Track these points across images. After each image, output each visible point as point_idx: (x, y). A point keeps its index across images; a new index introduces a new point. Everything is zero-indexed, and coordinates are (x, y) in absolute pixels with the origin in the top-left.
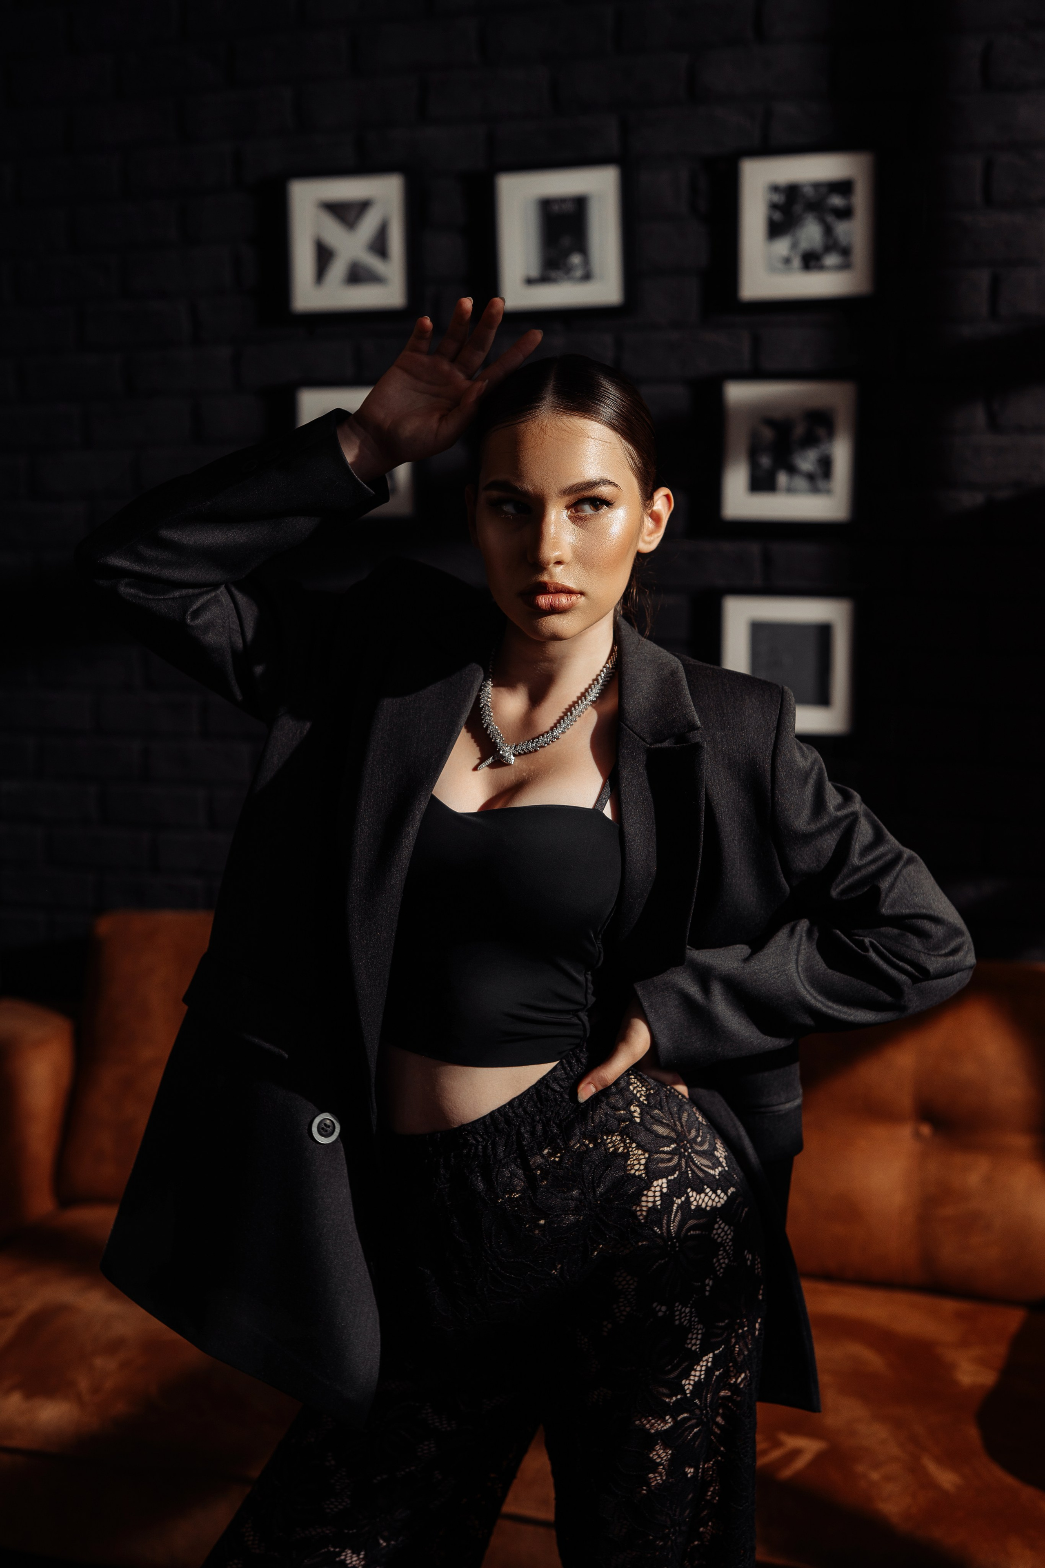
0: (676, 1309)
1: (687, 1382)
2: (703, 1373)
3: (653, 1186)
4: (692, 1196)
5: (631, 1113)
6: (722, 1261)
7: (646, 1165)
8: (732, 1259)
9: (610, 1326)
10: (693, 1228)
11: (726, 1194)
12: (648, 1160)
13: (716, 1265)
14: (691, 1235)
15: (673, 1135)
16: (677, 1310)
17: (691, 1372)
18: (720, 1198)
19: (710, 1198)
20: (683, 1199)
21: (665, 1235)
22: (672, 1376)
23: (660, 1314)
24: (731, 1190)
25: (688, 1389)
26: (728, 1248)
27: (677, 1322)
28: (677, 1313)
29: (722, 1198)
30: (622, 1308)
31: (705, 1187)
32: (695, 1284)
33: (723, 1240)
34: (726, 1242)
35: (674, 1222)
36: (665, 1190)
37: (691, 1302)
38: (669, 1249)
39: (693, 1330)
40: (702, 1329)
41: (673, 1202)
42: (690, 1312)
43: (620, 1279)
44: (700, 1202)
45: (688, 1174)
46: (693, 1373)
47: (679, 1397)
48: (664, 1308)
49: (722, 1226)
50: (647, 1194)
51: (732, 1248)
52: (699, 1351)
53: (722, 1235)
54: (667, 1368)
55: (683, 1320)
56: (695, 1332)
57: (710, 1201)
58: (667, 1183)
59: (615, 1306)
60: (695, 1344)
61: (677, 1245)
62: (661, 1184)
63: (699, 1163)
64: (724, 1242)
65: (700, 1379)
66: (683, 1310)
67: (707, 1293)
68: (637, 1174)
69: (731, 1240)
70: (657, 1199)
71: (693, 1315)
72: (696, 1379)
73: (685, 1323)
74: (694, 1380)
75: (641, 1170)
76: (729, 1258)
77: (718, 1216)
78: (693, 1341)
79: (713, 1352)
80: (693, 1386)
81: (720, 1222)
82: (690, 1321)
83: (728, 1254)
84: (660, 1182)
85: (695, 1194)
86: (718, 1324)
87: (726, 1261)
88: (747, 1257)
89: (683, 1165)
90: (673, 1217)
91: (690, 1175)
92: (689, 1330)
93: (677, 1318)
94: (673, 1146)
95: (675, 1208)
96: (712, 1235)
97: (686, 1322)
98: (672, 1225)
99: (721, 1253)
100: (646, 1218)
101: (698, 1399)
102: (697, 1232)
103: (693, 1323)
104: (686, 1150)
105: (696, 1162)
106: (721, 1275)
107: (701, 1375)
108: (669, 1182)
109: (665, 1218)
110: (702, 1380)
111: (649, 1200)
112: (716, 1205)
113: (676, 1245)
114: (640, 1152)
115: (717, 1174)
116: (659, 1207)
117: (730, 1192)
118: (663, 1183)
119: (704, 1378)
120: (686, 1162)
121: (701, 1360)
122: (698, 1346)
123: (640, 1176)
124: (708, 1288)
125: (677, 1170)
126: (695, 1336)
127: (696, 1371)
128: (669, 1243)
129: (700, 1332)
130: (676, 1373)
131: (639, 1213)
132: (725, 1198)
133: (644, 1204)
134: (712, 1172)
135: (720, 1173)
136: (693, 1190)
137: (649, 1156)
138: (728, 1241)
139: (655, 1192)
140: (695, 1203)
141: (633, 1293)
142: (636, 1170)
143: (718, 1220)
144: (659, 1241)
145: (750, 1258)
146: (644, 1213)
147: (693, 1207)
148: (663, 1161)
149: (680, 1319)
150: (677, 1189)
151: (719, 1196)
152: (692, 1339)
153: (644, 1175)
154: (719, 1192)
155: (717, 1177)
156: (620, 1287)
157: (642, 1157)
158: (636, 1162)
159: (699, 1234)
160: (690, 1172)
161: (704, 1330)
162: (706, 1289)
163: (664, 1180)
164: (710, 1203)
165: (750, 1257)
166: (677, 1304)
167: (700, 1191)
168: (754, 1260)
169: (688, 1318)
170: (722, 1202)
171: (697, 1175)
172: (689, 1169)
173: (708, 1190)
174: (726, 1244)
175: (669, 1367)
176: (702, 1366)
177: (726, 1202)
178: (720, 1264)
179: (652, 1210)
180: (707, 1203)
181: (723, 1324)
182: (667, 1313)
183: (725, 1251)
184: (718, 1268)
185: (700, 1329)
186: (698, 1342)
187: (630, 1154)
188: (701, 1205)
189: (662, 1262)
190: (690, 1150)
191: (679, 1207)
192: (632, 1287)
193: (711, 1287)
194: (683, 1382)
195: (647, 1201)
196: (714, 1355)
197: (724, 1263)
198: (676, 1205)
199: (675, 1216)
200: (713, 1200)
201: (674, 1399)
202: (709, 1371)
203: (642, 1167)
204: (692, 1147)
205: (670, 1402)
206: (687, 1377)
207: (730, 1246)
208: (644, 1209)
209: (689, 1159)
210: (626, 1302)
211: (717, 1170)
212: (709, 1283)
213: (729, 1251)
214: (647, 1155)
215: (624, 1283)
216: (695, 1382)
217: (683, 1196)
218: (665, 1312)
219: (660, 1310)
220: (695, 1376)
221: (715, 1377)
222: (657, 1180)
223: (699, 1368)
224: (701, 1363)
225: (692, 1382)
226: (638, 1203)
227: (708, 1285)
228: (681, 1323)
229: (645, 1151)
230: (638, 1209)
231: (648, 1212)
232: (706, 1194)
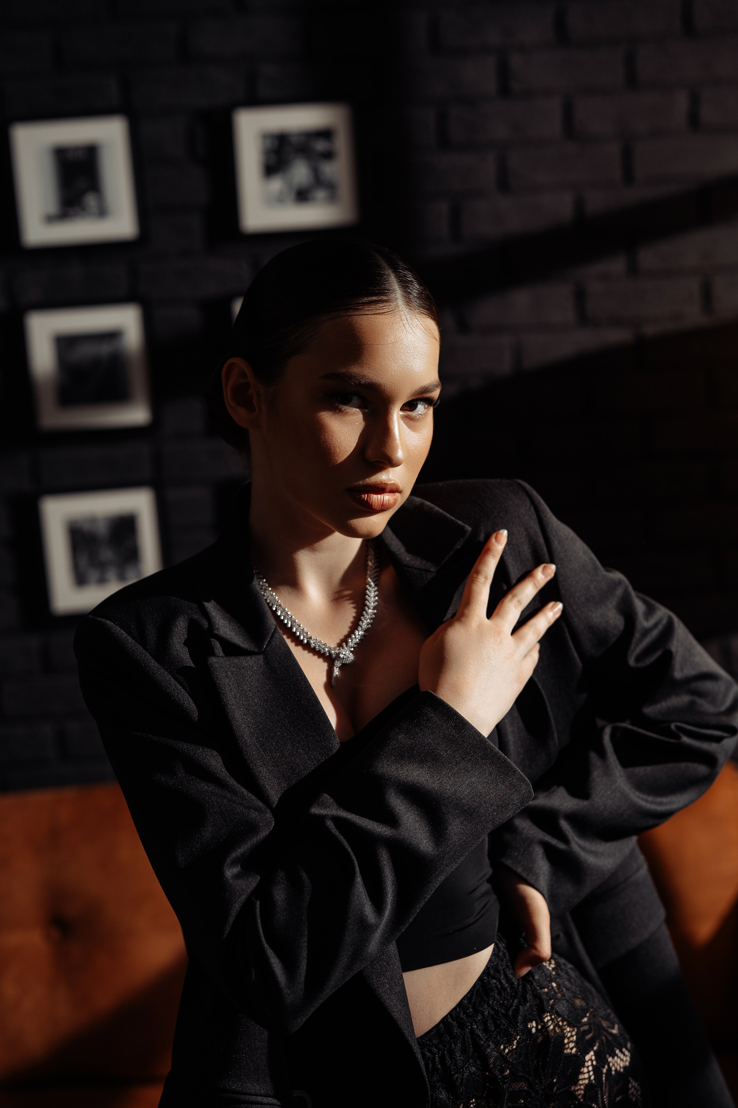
3: (586, 1061)
4: (611, 1062)
5: (554, 989)
7: (577, 1041)
10: (617, 1093)
11: (628, 1050)
12: (577, 1035)
14: (617, 1101)
15: (583, 1003)
19: (621, 1059)
20: (606, 1067)
24: (631, 1044)
29: (628, 1056)
31: (615, 1049)
33: (636, 1098)
35: (606, 1093)
36: (594, 1063)
41: (602, 1073)
44: (616, 1065)
49: (633, 1084)
50: (581, 1071)
53: (635, 1093)
57: (622, 1062)
63: (605, 1027)
68: (570, 1052)
70: (591, 1073)
75: (574, 1048)
77: (629, 1076)
81: (631, 1081)
85: (611, 1058)
89: (599, 1032)
90: (604, 1089)
91: (605, 1041)
94: (588, 1015)
95: (603, 1079)
96: (629, 1096)
100: (584, 1096)
102: (620, 1097)
108: (595, 1054)
109: (599, 1092)
111: (586, 1077)
112: (626, 1064)
114: (569, 1029)
115: (617, 1032)
116: (594, 1082)
118: (592, 1056)
123: (573, 1054)
125: (597, 1040)
131: (577, 1094)
133: (580, 1083)
134: (614, 1032)
136: (609, 1056)
139: (588, 1067)
140: (614, 1069)
142: (570, 1049)
146: (582, 1093)
147: (613, 1073)
148: (586, 1032)
150: (601, 1058)
151: (624, 1054)
153: (578, 1052)
154: (624, 1050)
157: (571, 1033)
158: (569, 1040)
160: (604, 1038)
163: (592, 1053)
167: (613, 1055)
170: (628, 1059)
171: (608, 1040)
172: (602, 1036)
173: (617, 1051)
174: (638, 1101)
179: (589, 1087)
180: (620, 1065)
187: (564, 1032)
188: (617, 1068)
190: (599, 1018)
191: (606, 1077)
195: (582, 1079)
198: (603, 1076)
199: (606, 1087)
203: (574, 1045)
204: (599, 1015)
208: (581, 1088)
209: (600, 1026)
211: (615, 1028)
214: (575, 1030)
217: (606, 1064)
222: (587, 1053)
226: (575, 1082)
229: (573, 1026)
230: (576, 1089)
231: (585, 1090)
232: (618, 1056)
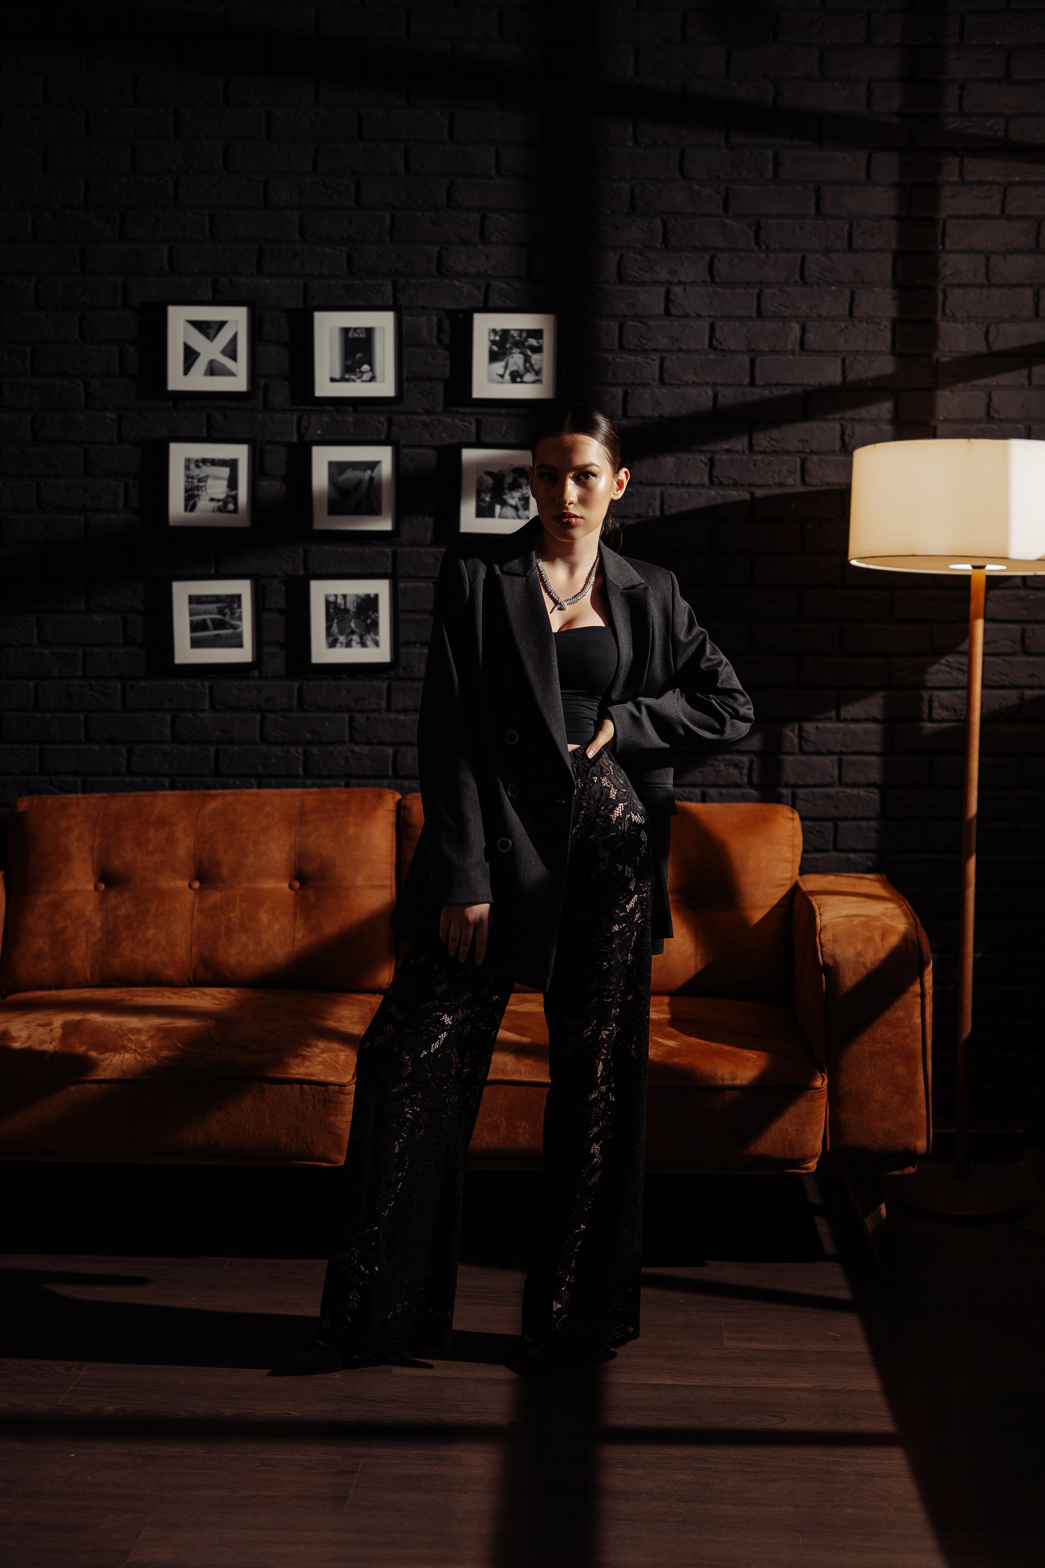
1: (628, 906)
3: (619, 806)
4: (633, 816)
5: (610, 770)
8: (647, 850)
12: (617, 793)
13: (641, 851)
15: (625, 785)
16: (626, 869)
20: (629, 816)
21: (623, 831)
22: (622, 902)
23: (619, 870)
24: (645, 819)
25: (628, 911)
27: (625, 876)
29: (642, 820)
32: (633, 858)
33: (644, 839)
34: (645, 841)
35: (626, 825)
36: (623, 810)
37: (632, 867)
38: (624, 838)
40: (635, 882)
41: (626, 816)
42: (631, 872)
43: (601, 852)
44: (636, 819)
47: (623, 914)
48: (621, 867)
49: (644, 832)
50: (617, 809)
51: (647, 844)
52: (633, 892)
53: (644, 837)
56: (632, 882)
61: (628, 836)
63: (634, 802)
66: (629, 870)
67: (637, 864)
69: (647, 841)
70: (621, 812)
71: (632, 874)
75: (614, 797)
76: (645, 849)
77: (642, 827)
78: (632, 887)
79: (639, 894)
81: (643, 830)
82: (631, 876)
86: (640, 882)
90: (625, 823)
91: (631, 806)
92: (631, 880)
94: (625, 790)
95: (626, 819)
96: (640, 836)
98: (625, 829)
99: (642, 845)
101: (630, 917)
104: (628, 794)
106: (643, 856)
107: (634, 904)
108: (624, 806)
109: (622, 825)
111: (618, 812)
112: (641, 822)
114: (614, 789)
115: (639, 809)
116: (621, 817)
118: (622, 806)
119: (634, 907)
120: (630, 799)
121: (634, 897)
122: (633, 890)
125: (626, 802)
126: (632, 884)
127: (631, 902)
128: (625, 835)
130: (624, 901)
131: (614, 817)
133: (616, 813)
134: (638, 807)
136: (633, 813)
137: (617, 791)
139: (619, 809)
140: (634, 819)
141: (608, 858)
142: (612, 797)
144: (620, 833)
146: (614, 820)
147: (633, 821)
148: (622, 795)
149: (627, 874)
150: (627, 811)
151: (641, 818)
153: (615, 800)
155: (640, 811)
156: (601, 856)
157: (615, 791)
158: (612, 793)
159: (634, 836)
162: (637, 861)
164: (639, 821)
166: (626, 866)
167: (636, 815)
171: (634, 807)
172: (630, 803)
173: (638, 815)
176: (634, 901)
177: (644, 822)
179: (618, 818)
181: (642, 882)
183: (644, 844)
184: (642, 853)
187: (609, 788)
188: (636, 821)
190: (631, 795)
191: (628, 819)
192: (607, 856)
193: (639, 861)
194: (626, 907)
196: (638, 897)
197: (644, 851)
199: (627, 823)
201: (621, 915)
205: (619, 916)
206: (628, 904)
208: (616, 816)
210: (604, 863)
211: (640, 806)
212: (638, 859)
213: (646, 846)
215: (603, 854)
217: (629, 814)
218: (621, 869)
219: (619, 868)
220: (631, 905)
222: (620, 803)
224: (634, 899)
225: (630, 908)
226: (614, 813)
228: (628, 876)
229: (616, 788)
232: (638, 817)
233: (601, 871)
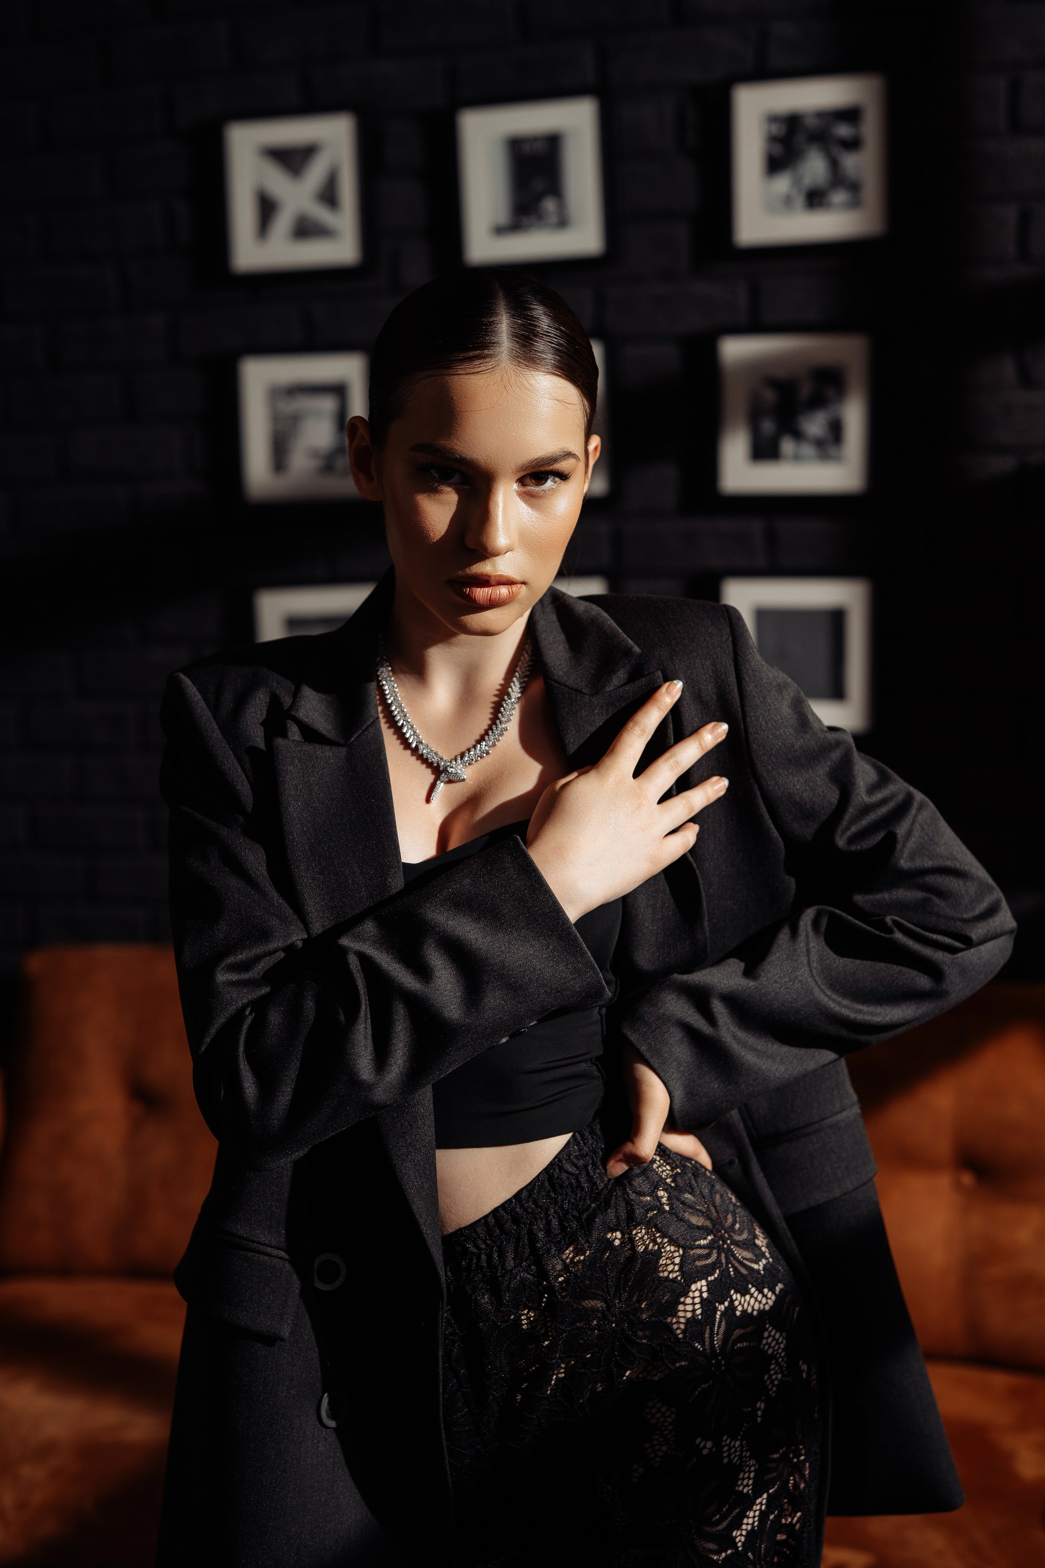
0: (723, 1443)
1: (739, 1533)
2: (756, 1519)
3: (691, 1291)
4: (736, 1299)
5: (659, 1199)
6: (775, 1376)
7: (681, 1265)
8: (785, 1372)
9: (641, 1470)
10: (740, 1339)
11: (774, 1292)
12: (682, 1257)
13: (768, 1382)
14: (738, 1348)
15: (708, 1223)
16: (726, 1445)
17: (743, 1520)
18: (767, 1298)
19: (756, 1299)
20: (726, 1304)
21: (708, 1351)
22: (720, 1527)
23: (705, 1452)
24: (779, 1287)
25: (740, 1541)
26: (780, 1360)
27: (726, 1460)
28: (726, 1449)
29: (770, 1299)
30: (657, 1447)
31: (750, 1286)
32: (745, 1409)
33: (774, 1351)
34: (778, 1353)
35: (717, 1334)
36: (705, 1295)
37: (741, 1433)
38: (713, 1368)
39: (745, 1468)
40: (755, 1466)
41: (716, 1310)
42: (741, 1445)
43: (654, 1411)
44: (746, 1306)
45: (729, 1272)
46: (745, 1521)
47: (729, 1552)
48: (709, 1444)
49: (773, 1333)
50: (684, 1301)
51: (785, 1359)
52: (752, 1492)
53: (773, 1344)
54: (714, 1519)
55: (732, 1457)
56: (747, 1469)
57: (757, 1303)
58: (707, 1285)
59: (647, 1445)
60: (747, 1485)
61: (723, 1363)
62: (700, 1287)
63: (740, 1257)
64: (775, 1353)
65: (753, 1527)
66: (732, 1444)
67: (759, 1420)
68: (671, 1276)
69: (783, 1350)
70: (697, 1306)
71: (744, 1449)
72: (749, 1527)
73: (735, 1461)
74: (746, 1530)
75: (676, 1272)
76: (782, 1372)
77: (767, 1322)
78: (745, 1482)
79: (767, 1492)
80: (746, 1537)
81: (770, 1329)
82: (741, 1457)
83: (781, 1367)
84: (699, 1284)
85: (739, 1296)
86: (772, 1456)
87: (779, 1376)
88: (802, 1368)
89: (724, 1261)
90: (716, 1328)
91: (732, 1273)
92: (740, 1468)
93: (725, 1454)
94: (709, 1238)
95: (718, 1316)
96: (762, 1346)
97: (736, 1458)
98: (716, 1339)
99: (772, 1367)
100: (684, 1332)
101: (751, 1552)
102: (745, 1344)
103: (744, 1459)
104: (724, 1242)
105: (737, 1255)
106: (773, 1395)
107: (754, 1522)
108: (709, 1284)
109: (708, 1331)
110: (756, 1528)
111: (688, 1309)
112: (764, 1308)
113: (721, 1362)
114: (673, 1249)
115: (761, 1268)
116: (700, 1317)
117: (778, 1289)
118: (702, 1286)
119: (758, 1526)
120: (727, 1258)
121: (754, 1504)
122: (750, 1487)
123: (674, 1280)
124: (759, 1413)
125: (717, 1269)
126: (746, 1475)
127: (748, 1517)
128: (714, 1361)
129: (752, 1469)
130: (725, 1523)
131: (675, 1326)
132: (773, 1298)
133: (681, 1314)
134: (756, 1267)
135: (765, 1266)
136: (736, 1292)
137: (684, 1252)
138: (780, 1351)
139: (694, 1298)
140: (740, 1308)
141: (670, 1428)
142: (670, 1272)
143: (767, 1326)
144: (700, 1359)
145: (806, 1369)
146: (682, 1326)
147: (738, 1313)
148: (700, 1257)
149: (729, 1456)
150: (718, 1292)
151: (765, 1296)
152: (743, 1479)
153: (679, 1278)
154: (766, 1291)
155: (762, 1272)
156: (654, 1421)
157: (676, 1254)
158: (669, 1262)
159: (746, 1346)
160: (731, 1269)
161: (757, 1466)
162: (757, 1414)
163: (704, 1282)
164: (756, 1307)
165: (805, 1367)
166: (725, 1438)
167: (744, 1292)
168: (809, 1372)
169: (738, 1454)
170: (771, 1303)
171: (739, 1272)
172: (730, 1266)
173: (753, 1290)
174: (778, 1356)
175: (718, 1517)
176: (755, 1511)
177: (775, 1302)
178: (772, 1381)
179: (692, 1321)
180: (753, 1307)
181: (778, 1455)
182: (714, 1450)
183: (777, 1364)
184: (770, 1387)
185: (753, 1465)
186: (751, 1482)
187: (661, 1251)
188: (747, 1310)
189: (706, 1386)
190: (729, 1242)
191: (723, 1314)
192: (669, 1420)
193: (763, 1412)
194: (734, 1534)
195: (685, 1311)
196: (769, 1495)
197: (777, 1379)
198: (719, 1313)
199: (719, 1327)
200: (760, 1302)
201: (723, 1555)
202: (763, 1516)
203: (677, 1268)
204: (730, 1237)
205: (718, 1560)
206: (739, 1527)
207: (783, 1357)
208: (682, 1320)
209: (729, 1253)
210: (661, 1440)
211: (760, 1263)
212: (760, 1407)
213: (782, 1363)
214: (681, 1252)
215: (658, 1415)
216: (748, 1532)
217: (726, 1300)
218: (711, 1449)
219: (705, 1447)
220: (747, 1524)
221: (769, 1522)
222: (695, 1282)
223: (751, 1514)
224: (755, 1508)
225: (744, 1533)
226: (674, 1313)
227: (760, 1409)
228: (730, 1461)
229: (678, 1246)
230: (674, 1320)
231: (686, 1324)
232: (752, 1296)
233: (658, 1459)
